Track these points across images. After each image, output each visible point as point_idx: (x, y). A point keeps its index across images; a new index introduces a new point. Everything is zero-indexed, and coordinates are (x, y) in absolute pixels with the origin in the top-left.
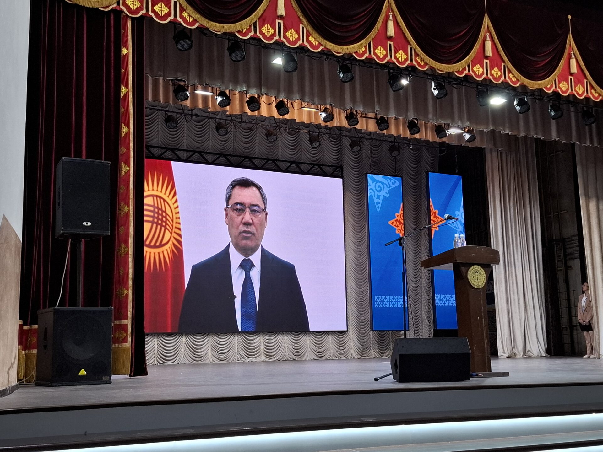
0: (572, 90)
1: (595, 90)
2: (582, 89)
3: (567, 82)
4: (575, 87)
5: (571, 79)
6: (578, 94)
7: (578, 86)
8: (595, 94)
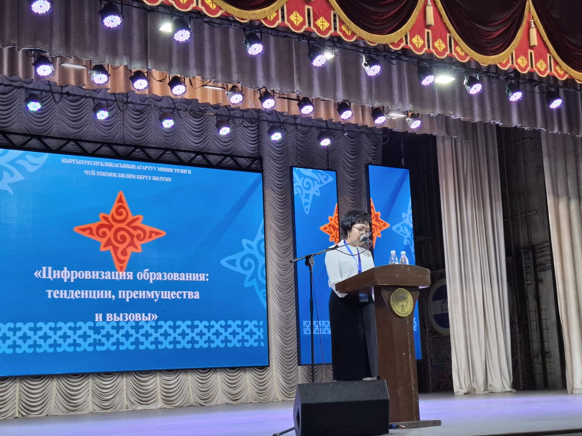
0: (532, 66)
1: (561, 67)
2: (544, 66)
3: (526, 57)
4: (536, 63)
5: (531, 53)
6: (540, 71)
7: (540, 61)
8: (560, 72)
